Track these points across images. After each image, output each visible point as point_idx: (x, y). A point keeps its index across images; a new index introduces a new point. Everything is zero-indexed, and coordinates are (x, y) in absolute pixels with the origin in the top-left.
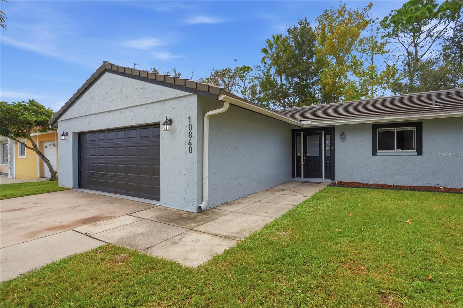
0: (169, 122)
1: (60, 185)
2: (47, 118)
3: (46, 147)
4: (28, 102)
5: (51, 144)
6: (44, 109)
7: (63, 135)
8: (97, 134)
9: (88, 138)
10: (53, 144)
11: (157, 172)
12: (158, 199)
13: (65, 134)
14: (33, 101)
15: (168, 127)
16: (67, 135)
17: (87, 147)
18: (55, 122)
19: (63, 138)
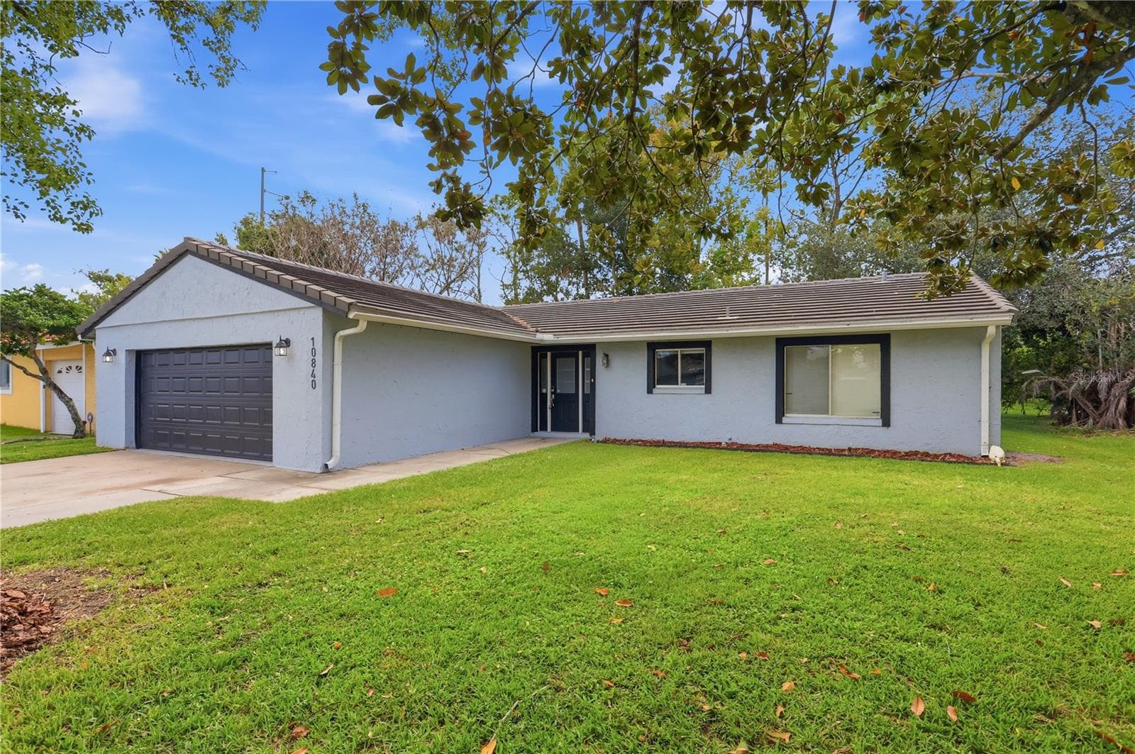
0: (287, 343)
1: (99, 444)
2: (72, 321)
3: (60, 372)
4: (34, 289)
5: (70, 367)
6: (64, 301)
7: (108, 354)
8: (172, 353)
9: (155, 360)
10: (77, 367)
11: (268, 417)
12: (270, 459)
13: (111, 353)
14: (43, 286)
15: (282, 351)
16: (115, 355)
17: (152, 376)
18: (91, 328)
19: (108, 359)
